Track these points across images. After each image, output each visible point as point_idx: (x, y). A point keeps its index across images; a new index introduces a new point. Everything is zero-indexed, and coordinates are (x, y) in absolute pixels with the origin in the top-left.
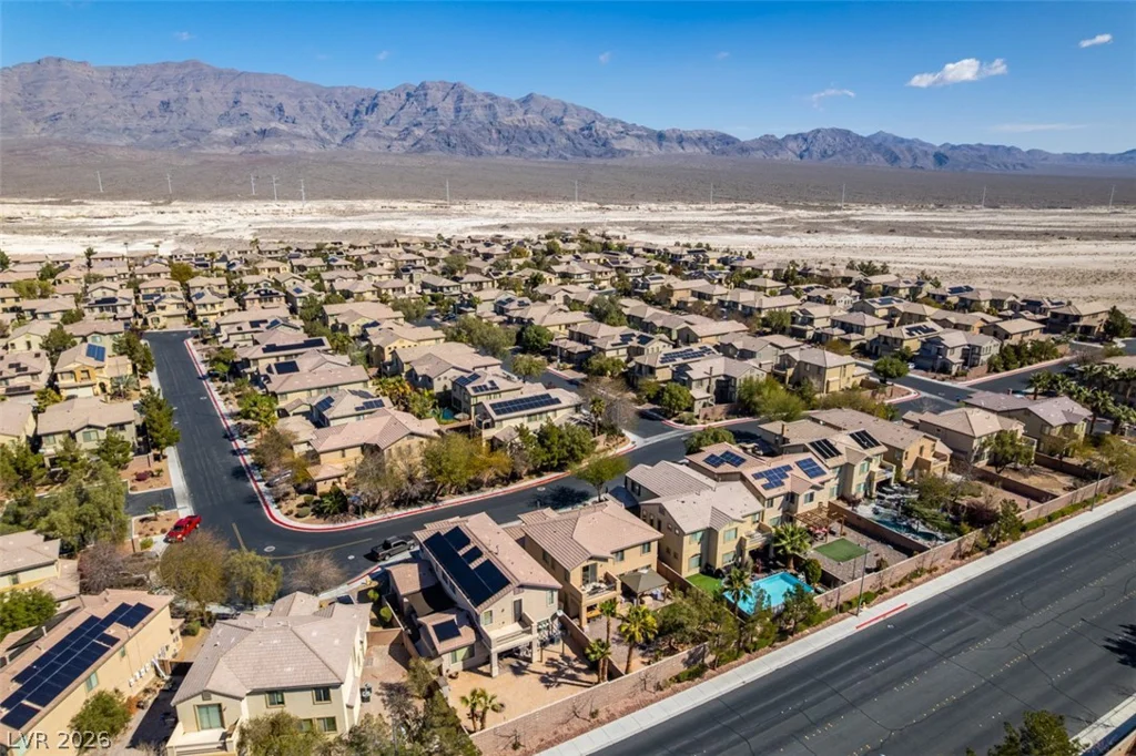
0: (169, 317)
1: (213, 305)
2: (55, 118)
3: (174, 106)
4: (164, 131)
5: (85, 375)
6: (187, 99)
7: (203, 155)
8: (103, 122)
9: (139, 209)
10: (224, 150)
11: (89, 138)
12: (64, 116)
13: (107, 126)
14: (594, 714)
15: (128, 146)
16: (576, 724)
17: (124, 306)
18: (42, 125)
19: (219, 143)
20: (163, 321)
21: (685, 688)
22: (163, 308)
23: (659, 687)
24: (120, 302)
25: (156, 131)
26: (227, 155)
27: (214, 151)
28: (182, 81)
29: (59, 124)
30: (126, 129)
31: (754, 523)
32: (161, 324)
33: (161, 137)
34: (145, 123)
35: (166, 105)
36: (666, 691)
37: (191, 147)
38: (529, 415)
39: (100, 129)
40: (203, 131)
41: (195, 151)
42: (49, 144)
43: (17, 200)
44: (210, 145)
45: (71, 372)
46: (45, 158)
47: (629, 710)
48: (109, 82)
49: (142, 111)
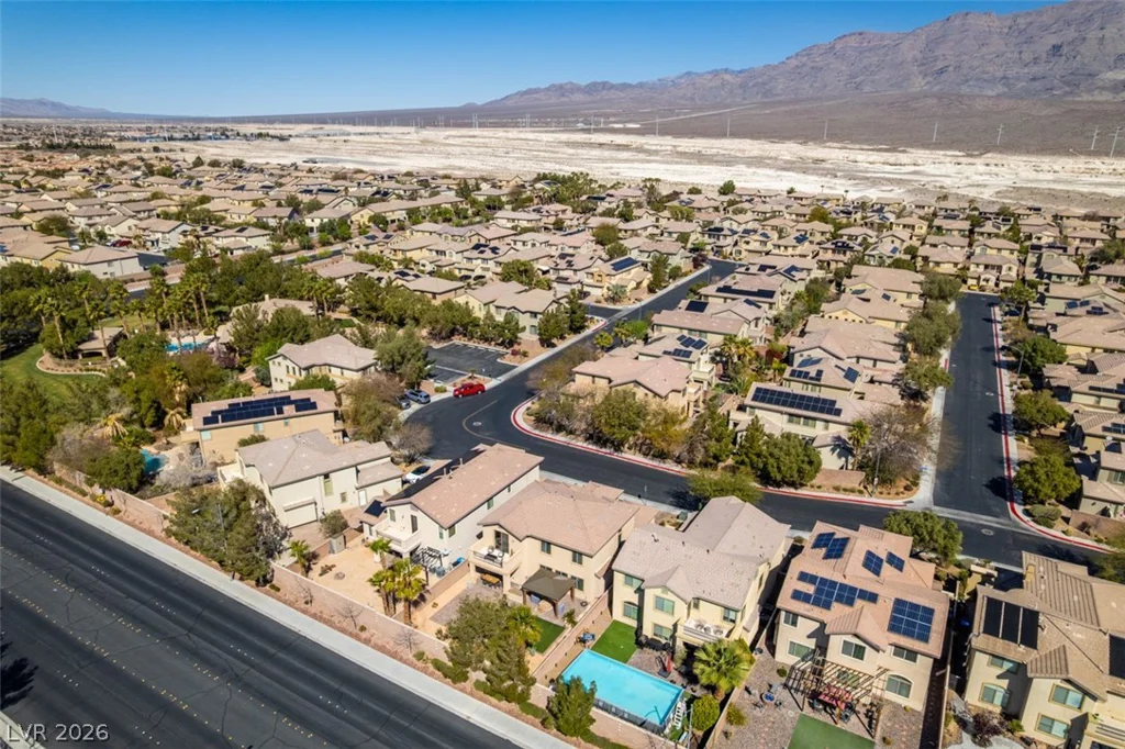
0: (750, 251)
1: (786, 247)
2: (941, 71)
3: (1065, 50)
4: (1044, 78)
5: (600, 278)
6: (1084, 39)
7: (1075, 102)
8: (984, 72)
9: (942, 159)
10: (1106, 96)
11: (965, 89)
12: (951, 69)
13: (985, 76)
14: (363, 629)
15: (998, 96)
16: (347, 624)
17: (725, 236)
18: (929, 79)
19: (1103, 88)
20: (744, 254)
21: (431, 675)
22: (748, 243)
23: (420, 656)
24: (726, 232)
25: (1034, 79)
26: (1107, 102)
27: (1091, 98)
28: (1089, 19)
29: (943, 77)
30: (1004, 78)
31: (725, 618)
32: (741, 257)
33: (1036, 84)
34: (1026, 70)
35: (1056, 48)
36: (420, 664)
37: (1066, 94)
38: (791, 415)
39: (978, 79)
40: (1090, 75)
41: (1069, 98)
42: (925, 96)
43: (857, 146)
44: (1089, 91)
45: (592, 274)
46: (914, 109)
47: (382, 649)
48: (1006, 30)
49: (1027, 56)
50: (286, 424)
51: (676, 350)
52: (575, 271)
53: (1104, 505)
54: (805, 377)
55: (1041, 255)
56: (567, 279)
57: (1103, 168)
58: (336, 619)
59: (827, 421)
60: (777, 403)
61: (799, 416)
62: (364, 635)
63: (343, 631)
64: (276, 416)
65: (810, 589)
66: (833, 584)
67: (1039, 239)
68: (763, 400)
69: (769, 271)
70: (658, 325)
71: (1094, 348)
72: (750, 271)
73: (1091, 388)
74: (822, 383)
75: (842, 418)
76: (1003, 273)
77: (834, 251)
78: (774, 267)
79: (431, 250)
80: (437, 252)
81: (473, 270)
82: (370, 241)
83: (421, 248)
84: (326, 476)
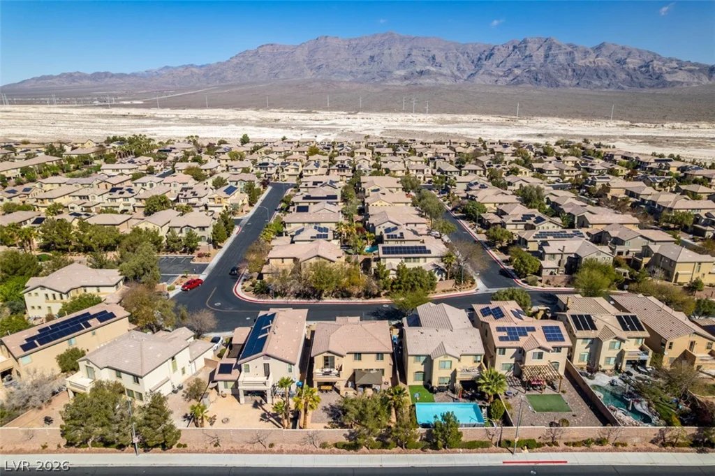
0: (290, 175)
1: (311, 171)
2: (319, 68)
3: (376, 59)
4: (369, 72)
5: (219, 201)
6: (383, 54)
7: (386, 86)
8: (340, 69)
9: (339, 116)
10: (398, 83)
11: (333, 78)
12: (324, 66)
13: (342, 71)
14: (271, 445)
15: (350, 81)
16: (258, 446)
17: (271, 167)
18: (314, 71)
19: (396, 79)
20: (286, 177)
21: (339, 453)
22: (287, 170)
23: (324, 446)
24: (270, 165)
25: (365, 73)
26: (399, 86)
27: (392, 84)
28: (383, 44)
29: (321, 71)
30: (351, 72)
31: (475, 362)
33: (367, 76)
34: (361, 68)
35: (372, 58)
36: (327, 450)
37: (381, 81)
38: (406, 258)
39: (339, 72)
40: (389, 72)
41: (383, 84)
42: (314, 81)
43: (289, 111)
44: (391, 80)
45: (214, 199)
46: (310, 89)
47: (295, 452)
48: (347, 47)
49: (360, 61)
50: (94, 334)
51: (318, 235)
52: (199, 198)
53: (550, 271)
54: (396, 238)
55: (435, 163)
56: (195, 204)
57: (415, 119)
58: (248, 447)
59: (425, 258)
60: (397, 253)
61: (410, 258)
62: (275, 449)
63: (258, 452)
64: (86, 330)
65: (504, 334)
66: (514, 328)
67: (426, 155)
68: (389, 253)
69: (319, 185)
70: (288, 223)
71: (495, 204)
72: (308, 186)
73: (513, 221)
74: (405, 239)
75: (433, 254)
76: (425, 173)
77: (338, 170)
78: (322, 182)
79: (74, 196)
80: (80, 197)
81: (118, 207)
82: (12, 195)
83: (64, 196)
84: (173, 358)
